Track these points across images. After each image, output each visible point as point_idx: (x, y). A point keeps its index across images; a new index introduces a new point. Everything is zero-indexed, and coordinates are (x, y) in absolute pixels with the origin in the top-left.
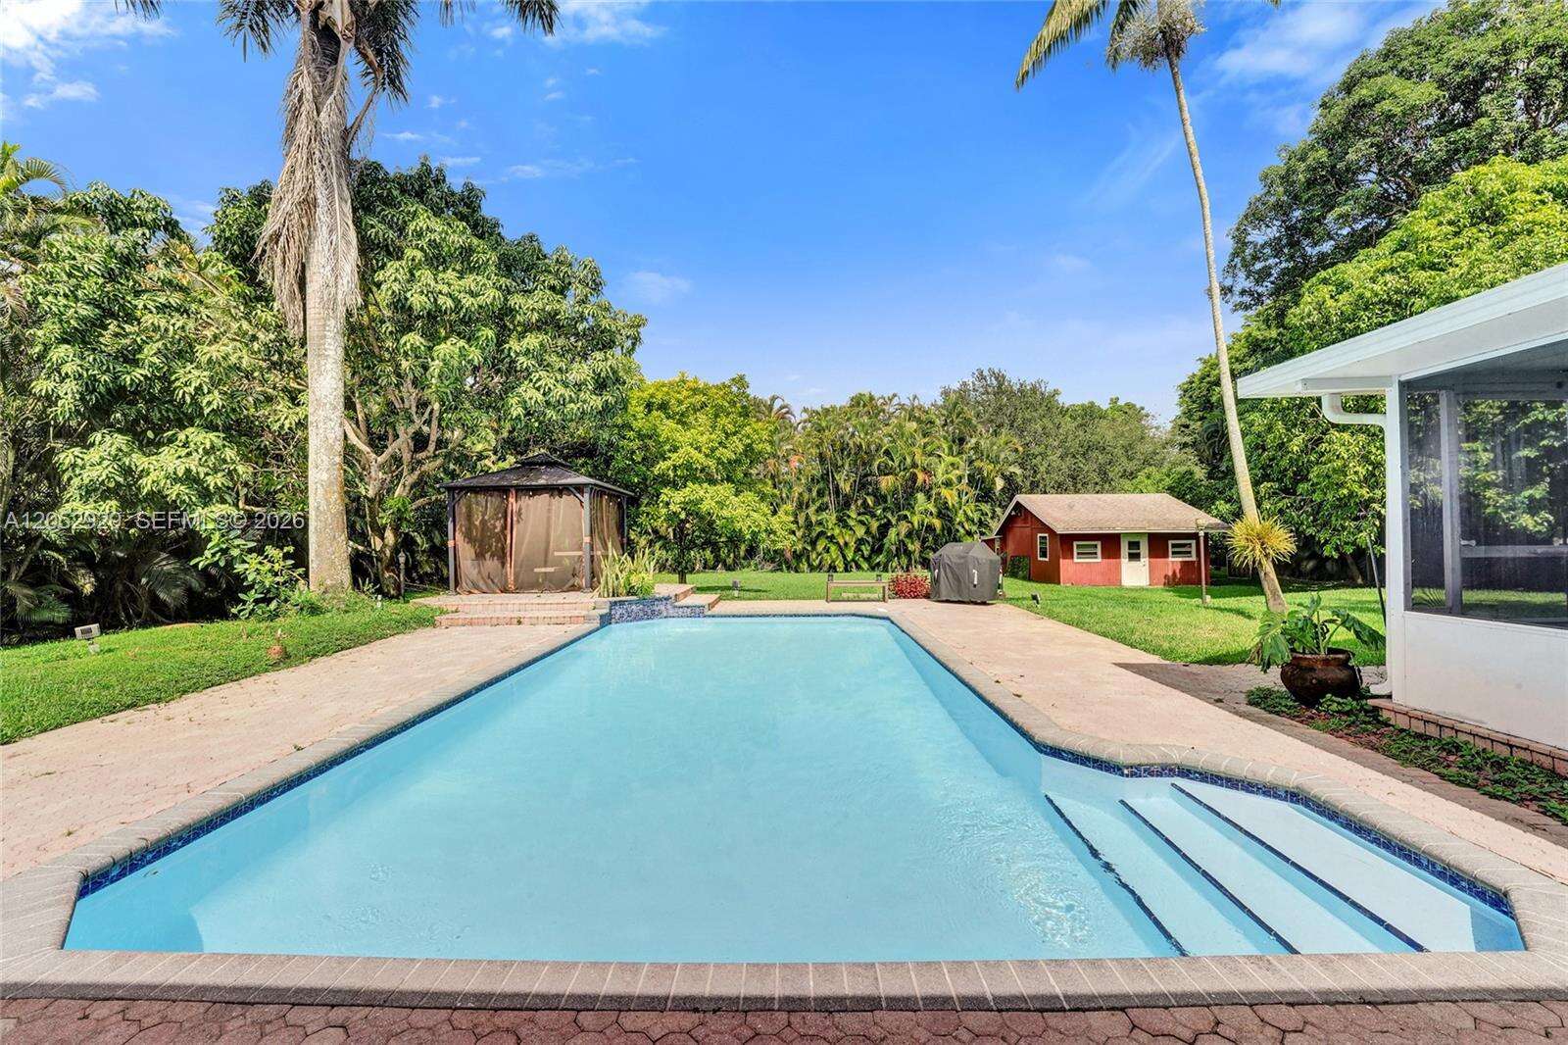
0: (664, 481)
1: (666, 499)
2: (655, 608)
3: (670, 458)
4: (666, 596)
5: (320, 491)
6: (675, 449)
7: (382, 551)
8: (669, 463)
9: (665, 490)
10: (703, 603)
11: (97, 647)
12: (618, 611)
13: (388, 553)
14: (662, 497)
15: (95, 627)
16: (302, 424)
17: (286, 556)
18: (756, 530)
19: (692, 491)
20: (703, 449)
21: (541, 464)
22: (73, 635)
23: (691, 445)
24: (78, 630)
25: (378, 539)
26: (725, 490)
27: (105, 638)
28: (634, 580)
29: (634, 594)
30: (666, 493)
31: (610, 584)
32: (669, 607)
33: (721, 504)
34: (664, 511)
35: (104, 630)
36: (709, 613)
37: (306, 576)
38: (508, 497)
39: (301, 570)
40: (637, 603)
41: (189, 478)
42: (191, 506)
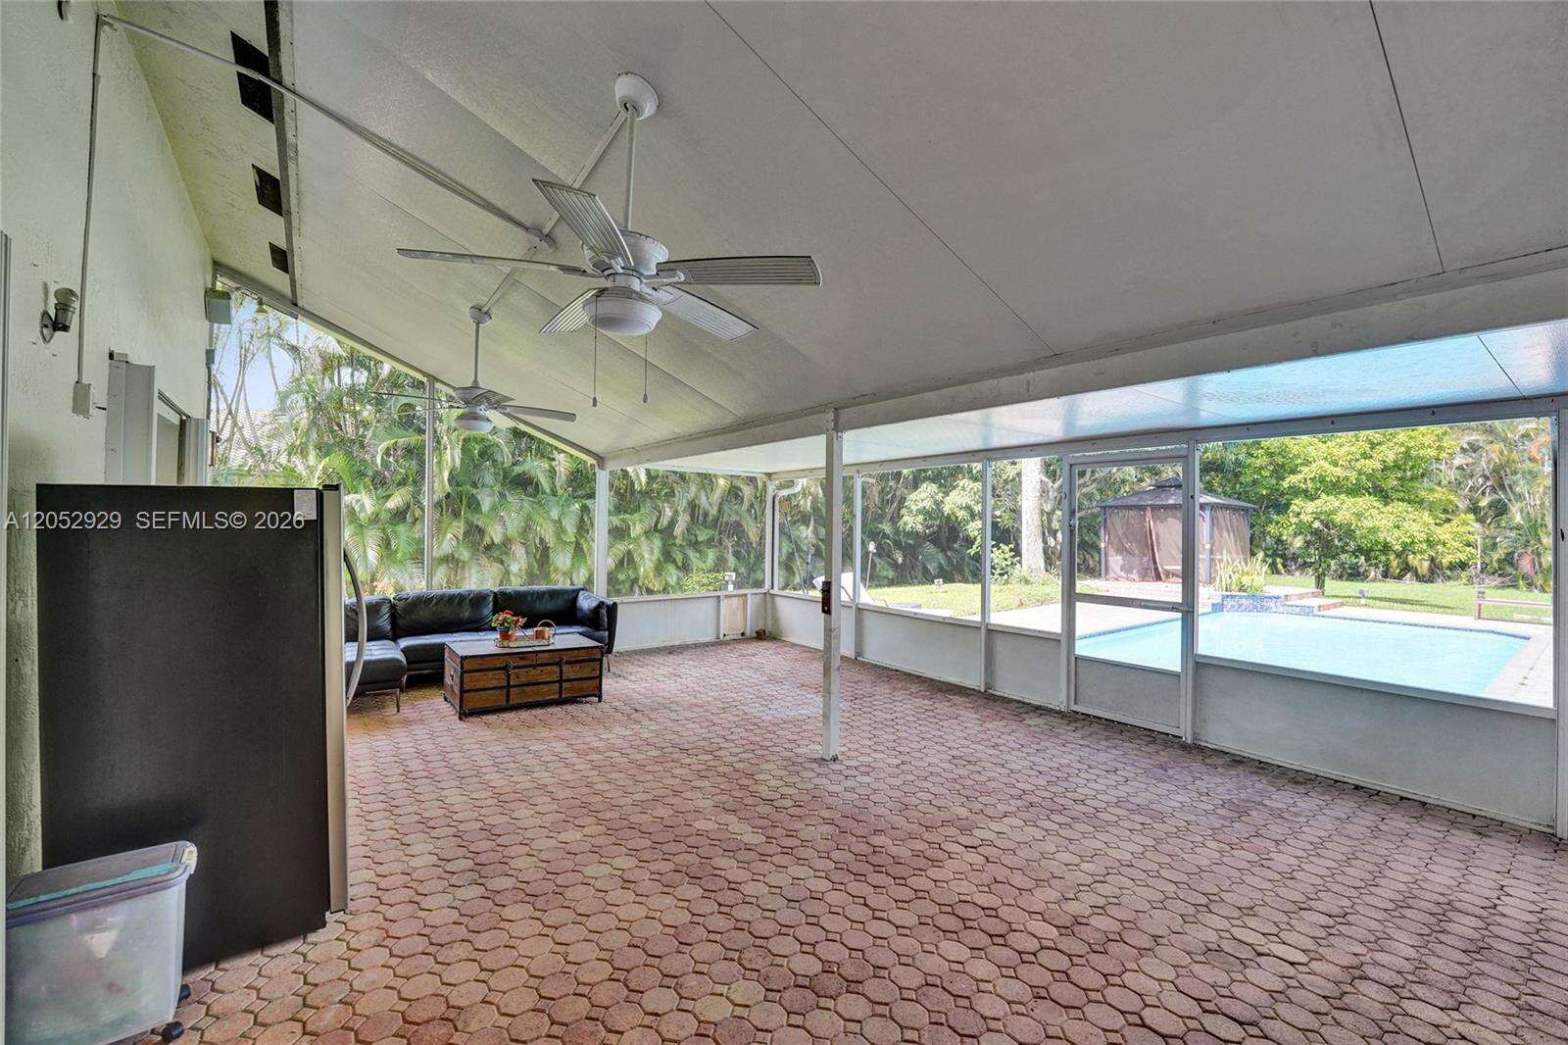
0: (1296, 492)
1: (1297, 510)
2: (1263, 604)
3: (1300, 472)
4: (1276, 595)
5: (1029, 514)
6: (1307, 463)
7: (1055, 547)
8: (1300, 476)
9: (1296, 501)
10: (1314, 605)
11: (941, 590)
12: (1229, 603)
13: (1059, 547)
14: (1292, 507)
15: (941, 580)
16: (1019, 474)
17: (1011, 550)
18: (1409, 541)
19: (1326, 502)
20: (1340, 462)
21: (1171, 486)
22: (933, 583)
23: (1326, 459)
24: (935, 581)
25: (1052, 540)
26: (1365, 502)
27: (946, 585)
28: (1246, 580)
29: (1244, 591)
30: (1297, 504)
31: (1224, 583)
32: (1278, 604)
33: (1359, 516)
34: (1294, 520)
35: (944, 582)
36: (1319, 613)
37: (1020, 562)
38: (1144, 512)
39: (1018, 558)
40: (1247, 598)
41: (968, 508)
42: (967, 522)
